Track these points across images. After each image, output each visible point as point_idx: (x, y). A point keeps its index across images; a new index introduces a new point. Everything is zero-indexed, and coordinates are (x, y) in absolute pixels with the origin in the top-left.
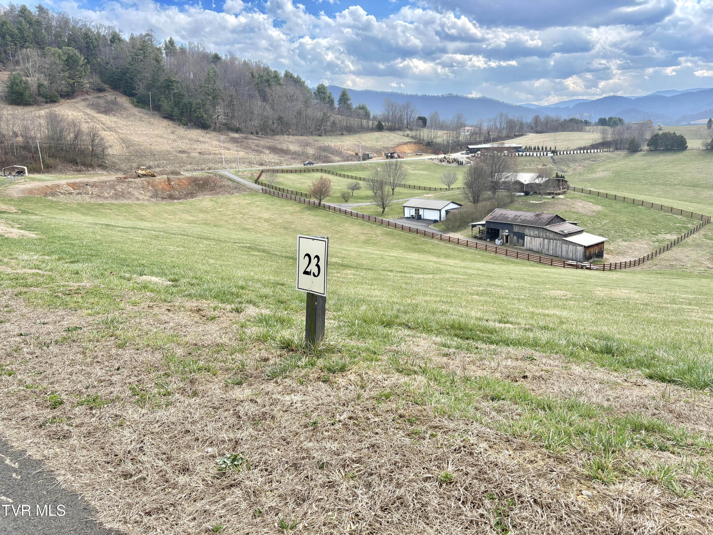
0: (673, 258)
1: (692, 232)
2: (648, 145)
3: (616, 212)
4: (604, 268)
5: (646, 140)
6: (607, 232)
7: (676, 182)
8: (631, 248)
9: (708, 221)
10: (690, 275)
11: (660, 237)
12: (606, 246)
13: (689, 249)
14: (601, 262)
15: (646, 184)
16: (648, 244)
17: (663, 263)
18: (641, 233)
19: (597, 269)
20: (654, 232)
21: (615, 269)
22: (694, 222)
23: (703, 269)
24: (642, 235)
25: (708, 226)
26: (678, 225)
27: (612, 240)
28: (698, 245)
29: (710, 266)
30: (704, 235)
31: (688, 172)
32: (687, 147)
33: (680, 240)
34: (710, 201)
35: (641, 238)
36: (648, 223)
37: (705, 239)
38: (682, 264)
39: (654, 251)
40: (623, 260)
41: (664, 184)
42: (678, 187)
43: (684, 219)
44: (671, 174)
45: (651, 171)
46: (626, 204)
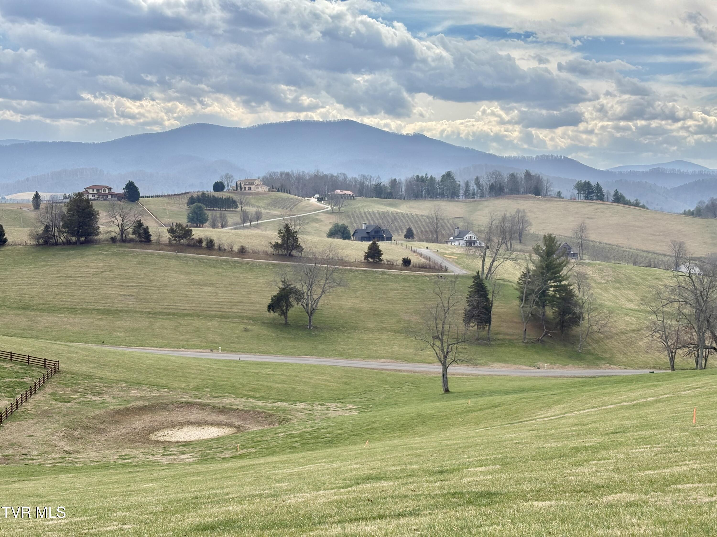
1: (33, 391)
9: (56, 370)
10: (40, 472)
13: (32, 421)
22: (35, 374)
23: (58, 456)
25: (56, 378)
26: (7, 380)
28: (45, 414)
29: (67, 448)
30: (52, 394)
31: (13, 285)
32: (6, 240)
33: (14, 407)
34: (54, 334)
37: (54, 402)
38: (24, 452)
43: (18, 368)
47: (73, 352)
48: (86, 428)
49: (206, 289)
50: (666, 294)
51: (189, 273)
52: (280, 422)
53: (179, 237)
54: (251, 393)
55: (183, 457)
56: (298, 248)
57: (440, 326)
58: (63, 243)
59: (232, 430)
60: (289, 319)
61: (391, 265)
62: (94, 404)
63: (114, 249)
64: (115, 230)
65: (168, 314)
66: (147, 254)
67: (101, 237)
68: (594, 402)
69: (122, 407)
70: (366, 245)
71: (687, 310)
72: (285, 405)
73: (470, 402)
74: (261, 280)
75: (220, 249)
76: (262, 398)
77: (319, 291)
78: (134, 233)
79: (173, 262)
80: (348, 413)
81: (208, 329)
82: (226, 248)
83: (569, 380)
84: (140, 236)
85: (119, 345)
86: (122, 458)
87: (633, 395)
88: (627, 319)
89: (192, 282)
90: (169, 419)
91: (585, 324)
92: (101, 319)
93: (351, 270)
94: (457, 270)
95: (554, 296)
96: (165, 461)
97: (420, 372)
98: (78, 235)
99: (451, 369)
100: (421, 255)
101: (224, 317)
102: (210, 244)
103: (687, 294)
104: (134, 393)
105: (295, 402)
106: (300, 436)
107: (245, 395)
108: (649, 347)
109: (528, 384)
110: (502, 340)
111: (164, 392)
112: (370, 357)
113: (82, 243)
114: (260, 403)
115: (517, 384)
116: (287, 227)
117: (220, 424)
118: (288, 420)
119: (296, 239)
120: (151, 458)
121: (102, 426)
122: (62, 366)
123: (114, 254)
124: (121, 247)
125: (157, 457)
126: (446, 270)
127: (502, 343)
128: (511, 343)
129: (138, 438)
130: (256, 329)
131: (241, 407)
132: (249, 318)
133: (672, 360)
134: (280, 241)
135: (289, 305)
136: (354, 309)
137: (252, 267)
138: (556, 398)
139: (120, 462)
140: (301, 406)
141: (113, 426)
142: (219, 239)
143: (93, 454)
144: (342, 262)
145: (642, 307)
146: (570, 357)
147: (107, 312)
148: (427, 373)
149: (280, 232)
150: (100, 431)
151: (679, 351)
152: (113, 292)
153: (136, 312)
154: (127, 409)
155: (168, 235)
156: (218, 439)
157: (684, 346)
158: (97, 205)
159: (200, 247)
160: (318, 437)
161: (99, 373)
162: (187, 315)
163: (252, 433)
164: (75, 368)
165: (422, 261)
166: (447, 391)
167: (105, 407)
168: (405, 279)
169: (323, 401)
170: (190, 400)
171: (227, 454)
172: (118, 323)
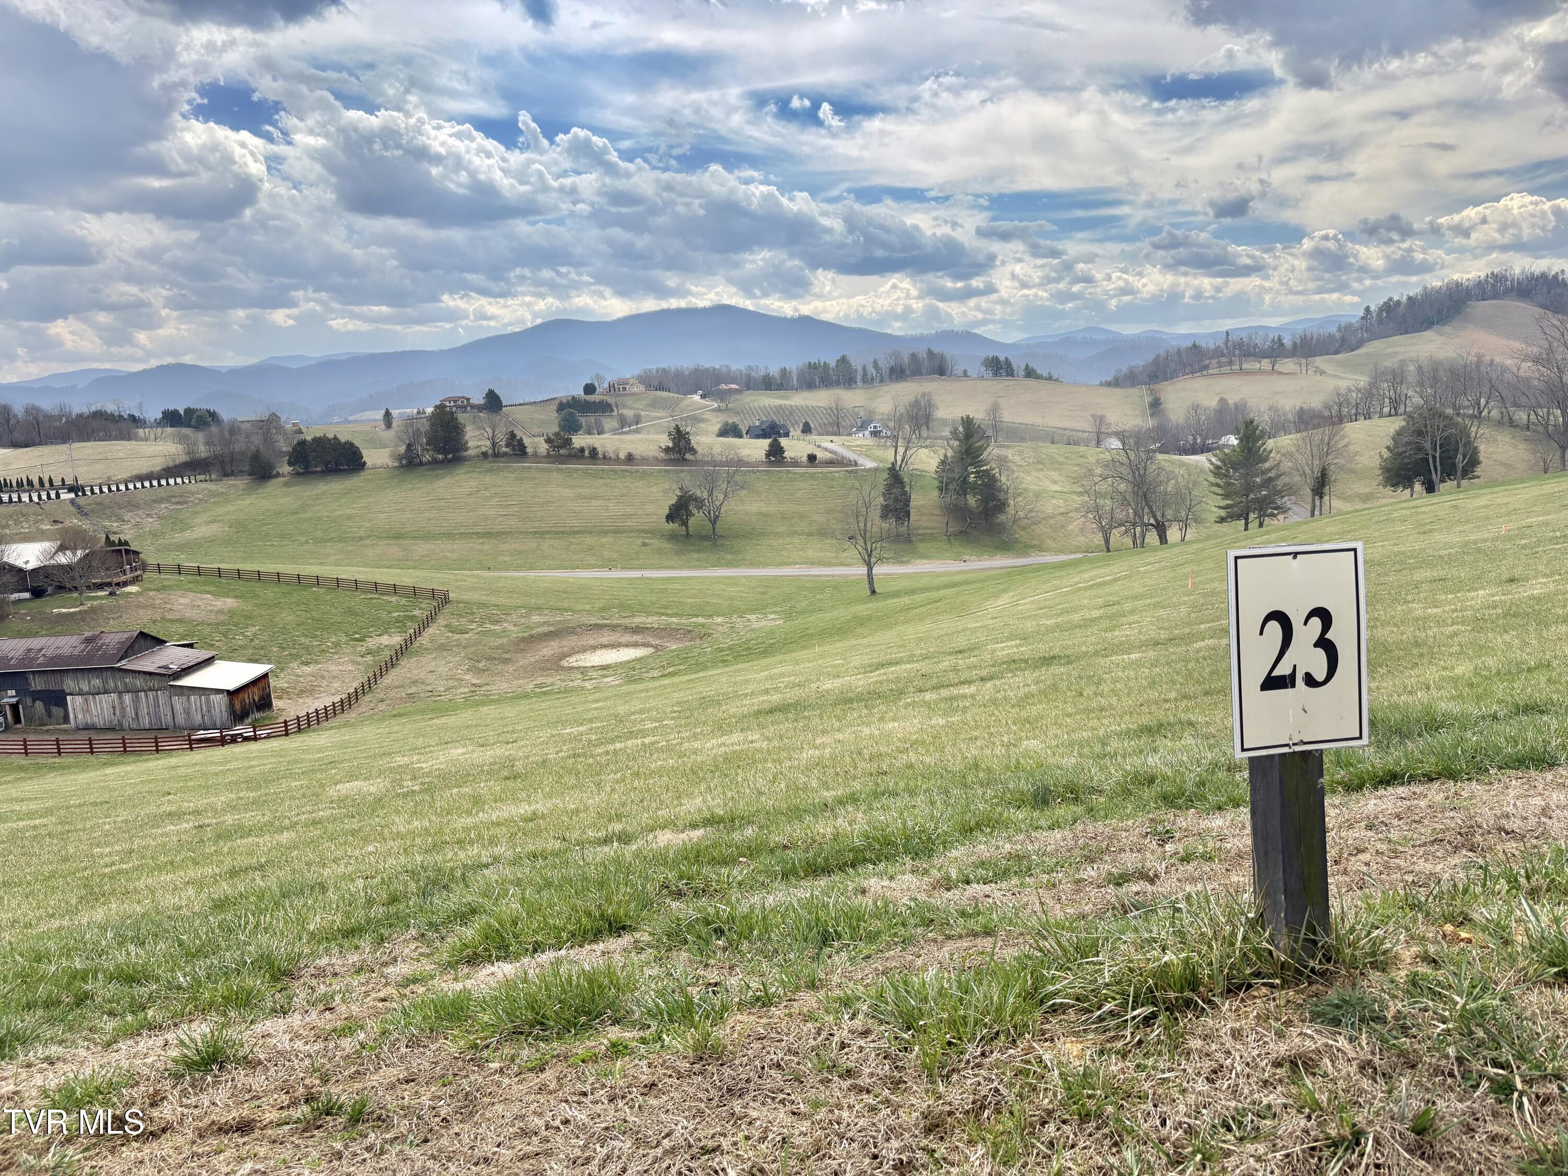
0: (408, 681)
1: (425, 624)
2: (290, 464)
3: (270, 607)
4: (286, 730)
5: (283, 454)
6: (262, 652)
7: (362, 533)
8: (323, 677)
9: (446, 600)
10: (451, 708)
11: (371, 643)
12: (272, 682)
13: (430, 657)
14: (271, 718)
15: (307, 542)
16: (353, 662)
17: (393, 693)
18: (333, 643)
19: (269, 737)
20: (357, 636)
21: (309, 725)
22: (424, 606)
23: (466, 690)
24: (337, 645)
25: (448, 609)
26: (395, 614)
27: (281, 666)
28: (443, 648)
29: (475, 681)
30: (446, 626)
31: (380, 512)
32: (365, 463)
33: (409, 643)
34: (432, 562)
35: (336, 653)
36: (339, 619)
37: (451, 634)
38: (429, 688)
39: (371, 674)
40: (320, 704)
41: (341, 540)
42: (369, 542)
43: (403, 601)
44: (350, 517)
45: (308, 515)
46: (284, 588)
47: (460, 580)
48: (490, 659)
49: (594, 503)
50: (1098, 471)
51: (573, 487)
52: (701, 638)
53: (559, 447)
54: (663, 611)
55: (606, 680)
56: (693, 451)
57: (862, 525)
58: (429, 463)
59: (650, 650)
60: (690, 529)
61: (795, 463)
62: (494, 634)
63: (487, 465)
64: (486, 445)
65: (557, 533)
66: (524, 468)
67: (471, 452)
68: (1045, 587)
69: (526, 635)
70: (765, 443)
71: (1122, 487)
72: (701, 620)
73: (906, 600)
74: (655, 489)
75: (605, 457)
76: (676, 615)
77: (721, 497)
78: (507, 446)
79: (555, 475)
80: (772, 623)
81: (603, 546)
82: (611, 455)
83: (1003, 571)
84: (513, 449)
85: (507, 570)
86: (537, 686)
87: (1087, 576)
88: (1054, 501)
89: (579, 496)
90: (579, 644)
91: (1011, 510)
92: (483, 543)
93: (753, 472)
94: (870, 464)
95: (975, 482)
96: (588, 685)
97: (840, 576)
98: (445, 452)
99: (876, 570)
100: (826, 450)
101: (618, 532)
102: (594, 452)
103: (1122, 469)
104: (536, 618)
105: (711, 616)
106: (729, 648)
107: (657, 613)
108: (1082, 530)
109: (957, 578)
110: (924, 535)
111: (568, 616)
112: (783, 564)
113: (450, 461)
114: (674, 620)
115: (946, 579)
116: (677, 428)
117: (635, 645)
118: (710, 635)
119: (688, 442)
120: (571, 684)
121: (507, 656)
122: (452, 596)
123: (487, 471)
124: (494, 462)
125: (577, 683)
126: (856, 464)
127: (924, 538)
128: (933, 538)
129: (549, 665)
130: (655, 543)
131: (655, 626)
132: (646, 532)
133: (1107, 541)
134: (671, 445)
135: (689, 514)
136: (760, 514)
137: (644, 475)
138: (1001, 587)
139: (538, 690)
140: (719, 620)
141: (519, 656)
142: (603, 446)
143: (505, 685)
144: (740, 463)
145: (1075, 487)
146: (997, 548)
147: (488, 535)
148: (847, 576)
149: (670, 434)
150: (506, 661)
151: (1115, 531)
153: (521, 533)
154: (532, 636)
155: (546, 446)
156: (638, 660)
157: (1120, 525)
158: (462, 417)
159: (583, 456)
160: (749, 649)
161: (493, 600)
162: (578, 532)
163: (671, 651)
164: (467, 596)
165: (829, 455)
166: (873, 592)
167: (508, 636)
168: (812, 476)
169: (742, 613)
170: (598, 622)
172: (503, 546)
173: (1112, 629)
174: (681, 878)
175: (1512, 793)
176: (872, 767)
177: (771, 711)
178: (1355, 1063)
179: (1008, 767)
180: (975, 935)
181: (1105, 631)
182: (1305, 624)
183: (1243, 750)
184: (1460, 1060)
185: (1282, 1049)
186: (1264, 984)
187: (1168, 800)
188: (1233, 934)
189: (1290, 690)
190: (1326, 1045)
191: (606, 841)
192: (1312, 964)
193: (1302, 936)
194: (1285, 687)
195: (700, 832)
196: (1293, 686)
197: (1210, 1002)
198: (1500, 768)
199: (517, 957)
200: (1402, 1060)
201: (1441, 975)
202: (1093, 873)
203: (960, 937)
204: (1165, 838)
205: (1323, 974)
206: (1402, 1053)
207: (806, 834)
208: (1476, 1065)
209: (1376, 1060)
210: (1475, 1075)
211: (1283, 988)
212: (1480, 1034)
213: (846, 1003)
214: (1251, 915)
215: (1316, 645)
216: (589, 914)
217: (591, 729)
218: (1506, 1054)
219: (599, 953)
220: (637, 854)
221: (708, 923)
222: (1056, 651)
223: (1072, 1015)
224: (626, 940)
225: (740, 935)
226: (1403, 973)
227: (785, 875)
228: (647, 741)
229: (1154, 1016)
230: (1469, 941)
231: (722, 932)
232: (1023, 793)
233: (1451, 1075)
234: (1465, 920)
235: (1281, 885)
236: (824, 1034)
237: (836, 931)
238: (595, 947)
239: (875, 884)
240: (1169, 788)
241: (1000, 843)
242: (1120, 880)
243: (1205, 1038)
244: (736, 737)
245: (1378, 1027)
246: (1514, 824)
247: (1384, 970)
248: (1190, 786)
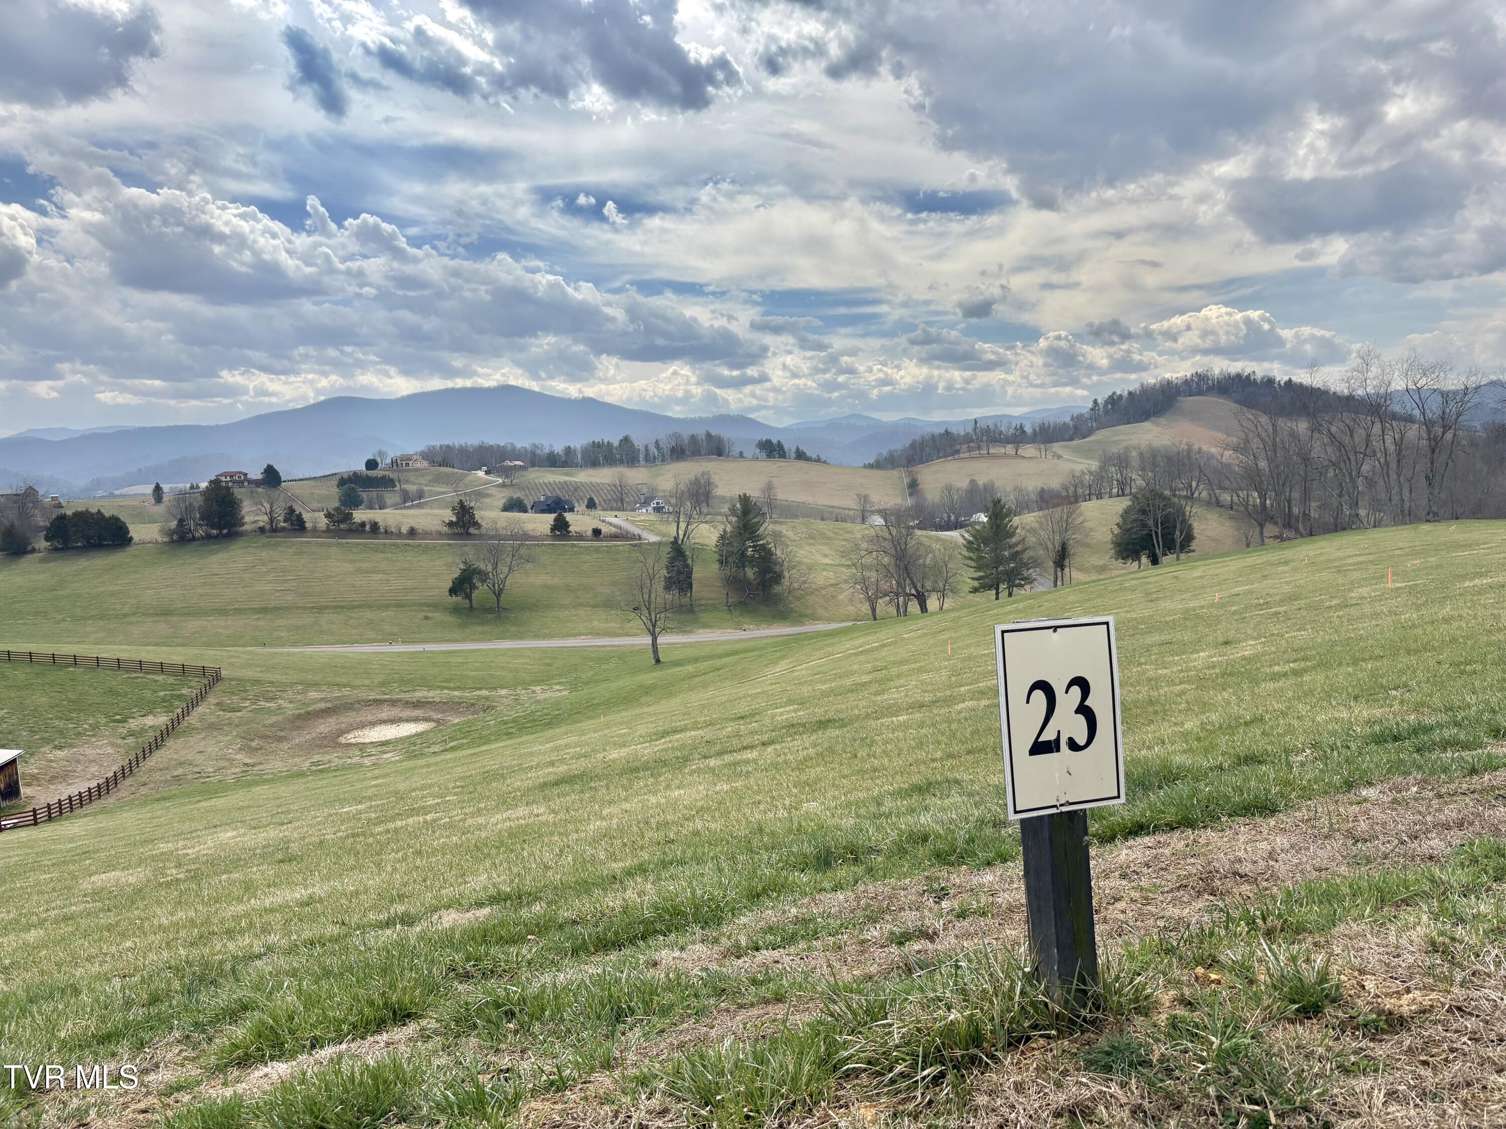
0: (174, 763)
1: (194, 703)
2: (47, 539)
3: (19, 688)
4: (35, 819)
5: (39, 529)
6: (10, 737)
7: (127, 609)
8: (78, 761)
9: (217, 678)
10: (221, 789)
11: (133, 724)
12: (21, 768)
13: (199, 736)
14: (17, 807)
15: (64, 620)
16: (112, 744)
17: (157, 776)
18: (90, 725)
19: (15, 827)
20: (118, 717)
21: (61, 814)
22: (193, 684)
23: (238, 770)
24: (95, 727)
25: (219, 687)
26: (162, 694)
27: (31, 750)
28: (213, 727)
29: (247, 761)
30: (217, 704)
31: (147, 588)
32: (131, 538)
33: (176, 723)
34: (204, 639)
35: (93, 736)
36: (98, 700)
37: (221, 713)
38: (196, 769)
39: (132, 757)
40: (73, 791)
41: (102, 617)
42: (133, 619)
43: (171, 680)
44: (113, 594)
45: (66, 592)
46: (37, 668)
47: (234, 657)
48: (265, 737)
49: (375, 577)
50: (864, 545)
51: (354, 561)
52: (484, 711)
53: (338, 522)
54: (445, 684)
55: (385, 756)
56: (477, 525)
57: (646, 596)
58: (203, 538)
59: (431, 725)
60: (474, 602)
61: (580, 537)
62: (269, 711)
63: (264, 540)
64: (263, 520)
65: (335, 607)
66: (303, 543)
67: (247, 527)
68: (819, 654)
69: (302, 711)
70: (550, 518)
71: (886, 560)
72: (484, 693)
73: (690, 668)
74: (437, 563)
75: (386, 532)
76: (459, 688)
77: (506, 570)
78: (285, 521)
79: (334, 550)
80: (558, 694)
81: (383, 621)
82: (393, 530)
83: (780, 639)
84: (292, 524)
85: (283, 646)
86: (312, 764)
87: (856, 643)
88: (825, 573)
89: (359, 571)
90: (358, 720)
91: (786, 582)
92: (258, 619)
93: (538, 545)
94: (653, 538)
95: (753, 556)
96: (367, 761)
97: (625, 646)
98: (220, 527)
99: (661, 640)
100: (611, 524)
101: (399, 605)
102: (375, 526)
103: (885, 544)
104: (313, 695)
105: (495, 688)
106: (514, 721)
107: (439, 687)
108: (851, 600)
109: (738, 646)
110: (706, 605)
111: (346, 691)
112: (568, 635)
113: (225, 536)
114: (456, 693)
115: (727, 647)
116: (461, 503)
117: (416, 720)
118: (493, 708)
119: (472, 516)
120: (349, 761)
121: (282, 734)
122: (224, 673)
123: (265, 546)
124: (271, 537)
125: (355, 760)
126: (640, 538)
127: (706, 609)
128: (714, 608)
129: (326, 742)
130: (437, 616)
131: (437, 700)
132: (428, 605)
133: (874, 610)
134: (454, 519)
135: (473, 587)
136: (545, 586)
137: (426, 549)
138: (779, 654)
139: (314, 768)
140: (504, 692)
141: (294, 733)
142: (384, 521)
143: (279, 764)
144: (526, 537)
145: (843, 560)
146: (774, 617)
147: (264, 610)
148: (632, 645)
149: (454, 509)
150: (280, 739)
151: (880, 601)
152: (268, 587)
153: (298, 608)
154: (309, 713)
155: (326, 521)
156: (418, 735)
157: (885, 595)
158: (238, 492)
159: (363, 531)
160: (535, 720)
161: (269, 677)
162: (357, 607)
163: (454, 725)
164: (240, 673)
165: (613, 530)
166: (658, 661)
167: (283, 713)
169: (526, 685)
170: (378, 697)
171: (437, 748)
172: (280, 622)
173: (882, 692)
174: (468, 959)
175: (1242, 838)
176: (660, 836)
177: (557, 784)
178: (1127, 1108)
179: (790, 831)
180: (767, 1002)
181: (875, 695)
182: (1067, 692)
183: (1016, 812)
184: (1220, 1099)
185: (1060, 1099)
186: (1041, 1036)
187: (943, 858)
188: (1012, 988)
189: (1055, 755)
190: (1100, 1092)
191: (389, 924)
192: (1083, 1013)
193: (1074, 986)
194: (1050, 751)
195: (486, 911)
196: (1058, 750)
197: (993, 1057)
198: (1230, 816)
199: (293, 1056)
200: (1169, 1102)
201: (1196, 1016)
202: (875, 933)
203: (752, 1005)
204: (941, 895)
205: (1093, 1022)
206: (1168, 1096)
207: (595, 908)
208: (1234, 1103)
209: (1146, 1103)
210: (1234, 1113)
211: (1059, 1039)
212: (1236, 1072)
213: (643, 1081)
214: (1027, 970)
215: (1077, 712)
216: (371, 1003)
217: (371, 807)
218: (1260, 1091)
219: (382, 1045)
220: (421, 937)
221: (498, 1005)
222: (831, 715)
223: (864, 1078)
224: (411, 1028)
225: (532, 1016)
226: (1164, 1017)
227: (575, 952)
228: (429, 817)
229: (942, 1075)
230: (1218, 982)
231: (513, 1014)
232: (805, 856)
233: (1213, 1114)
234: (1213, 963)
235: (1054, 939)
236: (622, 1117)
237: (629, 1007)
238: (378, 1038)
239: (666, 956)
240: (941, 846)
241: (787, 908)
242: (902, 939)
243: (990, 1093)
244: (522, 811)
245: (1145, 1071)
246: (1246, 868)
247: (1146, 1015)
248: (960, 843)
